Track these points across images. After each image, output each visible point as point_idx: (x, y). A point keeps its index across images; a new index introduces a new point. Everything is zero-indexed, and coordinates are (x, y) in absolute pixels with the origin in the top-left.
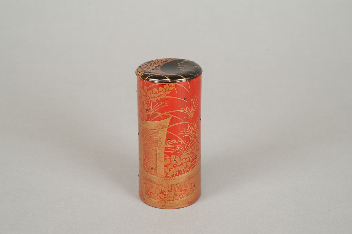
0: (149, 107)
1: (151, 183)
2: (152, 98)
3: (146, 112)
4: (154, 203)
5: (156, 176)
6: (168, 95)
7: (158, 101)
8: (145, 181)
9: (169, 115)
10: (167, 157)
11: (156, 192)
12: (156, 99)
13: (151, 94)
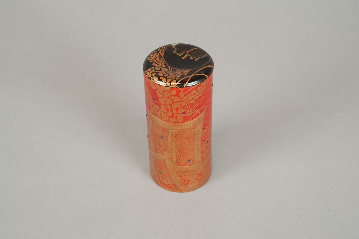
0: (186, 110)
1: (188, 173)
2: (190, 100)
3: (182, 115)
4: (192, 188)
5: (194, 165)
6: (204, 91)
7: (196, 100)
8: (180, 175)
9: (205, 107)
10: (203, 143)
11: (194, 178)
12: (195, 99)
13: (189, 97)
